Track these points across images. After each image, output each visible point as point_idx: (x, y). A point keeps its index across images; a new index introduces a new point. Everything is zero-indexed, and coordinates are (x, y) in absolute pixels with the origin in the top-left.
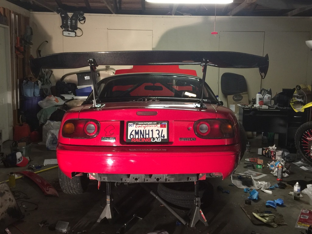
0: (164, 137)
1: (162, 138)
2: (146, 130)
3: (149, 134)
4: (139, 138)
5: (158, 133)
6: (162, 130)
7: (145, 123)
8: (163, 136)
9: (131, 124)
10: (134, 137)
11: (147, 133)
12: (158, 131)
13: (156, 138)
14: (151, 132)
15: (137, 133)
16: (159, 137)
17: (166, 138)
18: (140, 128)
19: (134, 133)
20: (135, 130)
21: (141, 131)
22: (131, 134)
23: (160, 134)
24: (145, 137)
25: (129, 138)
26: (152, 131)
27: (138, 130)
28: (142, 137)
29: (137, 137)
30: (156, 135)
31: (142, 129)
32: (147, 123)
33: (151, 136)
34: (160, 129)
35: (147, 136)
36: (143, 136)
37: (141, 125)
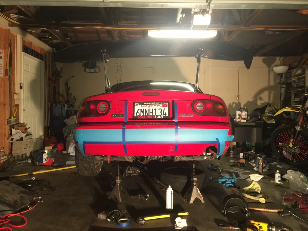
0: (166, 114)
1: (164, 115)
2: (150, 109)
3: (152, 112)
4: (145, 115)
5: (161, 111)
6: (164, 109)
7: (149, 103)
8: (164, 113)
9: (137, 104)
10: (140, 115)
11: (151, 111)
12: (160, 110)
13: (159, 115)
14: (154, 111)
15: (142, 111)
16: (161, 115)
17: (167, 115)
18: (145, 107)
19: (139, 111)
20: (141, 109)
21: (145, 109)
22: (137, 112)
23: (162, 112)
24: (149, 115)
25: (135, 116)
26: (155, 109)
27: (144, 109)
28: (146, 115)
29: (142, 114)
30: (158, 113)
31: (147, 108)
32: (151, 103)
33: (154, 114)
34: (163, 108)
35: (151, 114)
36: (148, 114)
37: (146, 105)
